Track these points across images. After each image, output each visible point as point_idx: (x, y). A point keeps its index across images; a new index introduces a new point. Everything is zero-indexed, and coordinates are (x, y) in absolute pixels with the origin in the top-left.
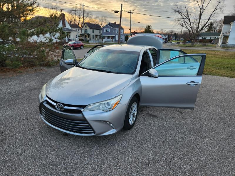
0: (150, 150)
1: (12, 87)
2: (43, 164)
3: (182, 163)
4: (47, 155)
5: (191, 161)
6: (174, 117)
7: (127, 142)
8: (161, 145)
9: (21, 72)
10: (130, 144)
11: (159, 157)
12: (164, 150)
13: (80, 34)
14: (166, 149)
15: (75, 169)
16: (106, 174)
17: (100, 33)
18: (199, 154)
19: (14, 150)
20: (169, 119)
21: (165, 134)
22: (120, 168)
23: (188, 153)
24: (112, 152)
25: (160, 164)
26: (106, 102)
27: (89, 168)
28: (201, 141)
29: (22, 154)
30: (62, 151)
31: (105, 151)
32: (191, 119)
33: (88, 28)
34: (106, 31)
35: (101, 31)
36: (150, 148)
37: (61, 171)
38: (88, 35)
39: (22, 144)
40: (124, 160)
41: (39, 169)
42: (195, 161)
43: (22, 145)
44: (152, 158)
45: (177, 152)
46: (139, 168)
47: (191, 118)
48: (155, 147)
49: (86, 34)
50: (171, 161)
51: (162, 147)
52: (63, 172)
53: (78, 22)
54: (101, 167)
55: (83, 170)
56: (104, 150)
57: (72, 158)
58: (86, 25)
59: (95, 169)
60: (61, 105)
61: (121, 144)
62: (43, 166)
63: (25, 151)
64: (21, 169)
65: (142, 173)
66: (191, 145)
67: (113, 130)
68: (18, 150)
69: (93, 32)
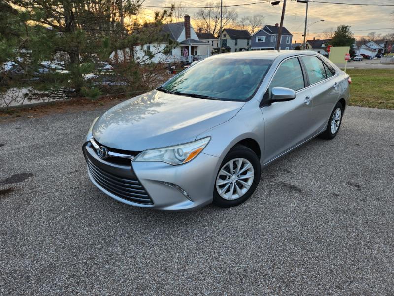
0: (258, 252)
1: (81, 125)
2: (65, 244)
3: (319, 289)
4: (76, 231)
5: (341, 289)
6: (337, 195)
7: (218, 229)
8: (285, 245)
9: (102, 105)
10: (222, 234)
11: (270, 268)
12: (287, 255)
13: (214, 49)
14: (293, 254)
15: (108, 262)
16: (155, 281)
17: (248, 44)
18: (368, 276)
19: (35, 215)
20: (325, 197)
21: (304, 226)
22: (183, 275)
23: (342, 271)
24: (182, 243)
25: (266, 283)
26: (176, 148)
27: (131, 265)
28: (384, 252)
29: (44, 223)
30: (102, 228)
31: (172, 240)
32: (377, 203)
33: (228, 37)
34: (259, 40)
35: (250, 41)
36: (260, 247)
37: (84, 261)
38: (226, 49)
39: (51, 208)
40: (198, 262)
41: (54, 252)
42: (351, 290)
43: (51, 210)
44: (255, 267)
45: (316, 264)
46: (219, 283)
47: (378, 200)
48: (271, 248)
49: (223, 48)
50: (293, 282)
51: (284, 250)
52: (86, 264)
53: (213, 28)
54: (151, 266)
55: (119, 266)
56: (171, 238)
57: (112, 243)
58: (225, 32)
59: (140, 268)
60: (104, 150)
61: (206, 231)
62: (63, 248)
63: (49, 220)
64: (30, 247)
65: (223, 293)
66: (354, 256)
67: (188, 201)
68: (41, 218)
69: (236, 44)
